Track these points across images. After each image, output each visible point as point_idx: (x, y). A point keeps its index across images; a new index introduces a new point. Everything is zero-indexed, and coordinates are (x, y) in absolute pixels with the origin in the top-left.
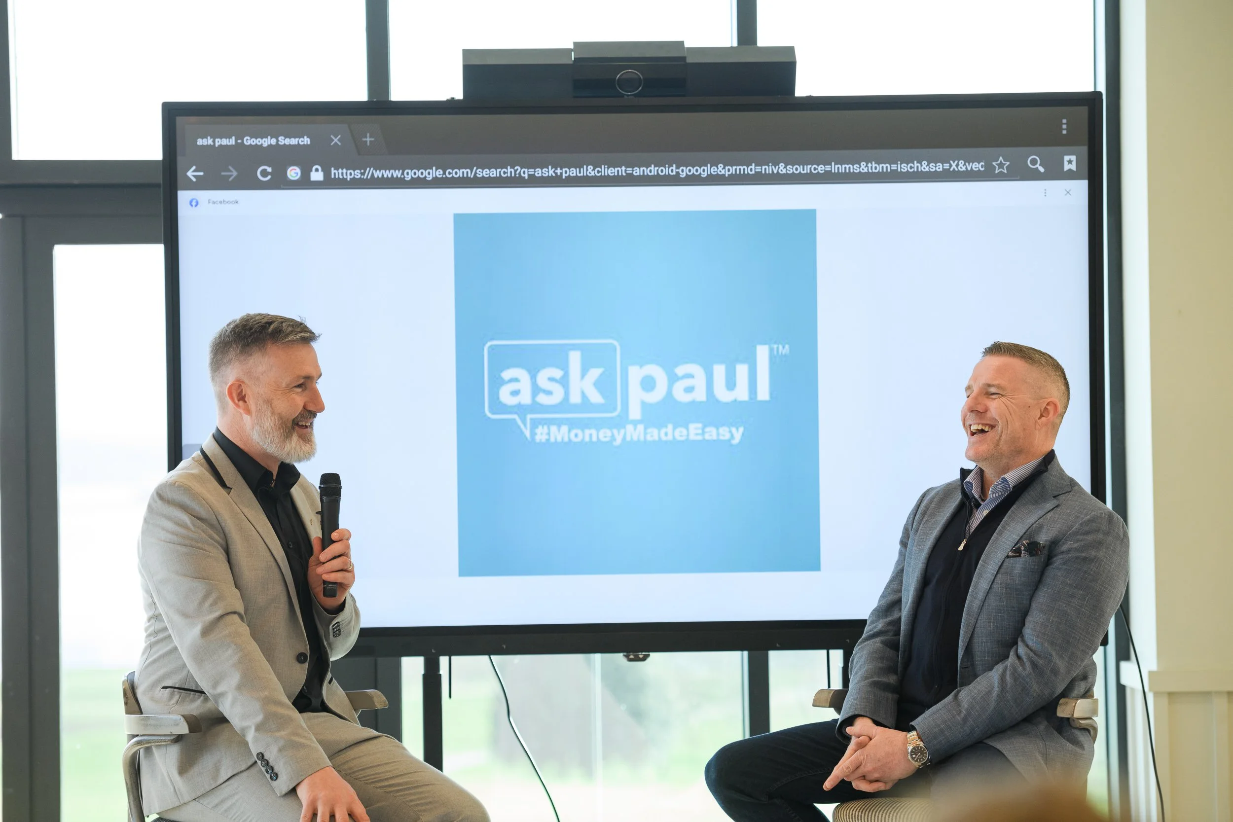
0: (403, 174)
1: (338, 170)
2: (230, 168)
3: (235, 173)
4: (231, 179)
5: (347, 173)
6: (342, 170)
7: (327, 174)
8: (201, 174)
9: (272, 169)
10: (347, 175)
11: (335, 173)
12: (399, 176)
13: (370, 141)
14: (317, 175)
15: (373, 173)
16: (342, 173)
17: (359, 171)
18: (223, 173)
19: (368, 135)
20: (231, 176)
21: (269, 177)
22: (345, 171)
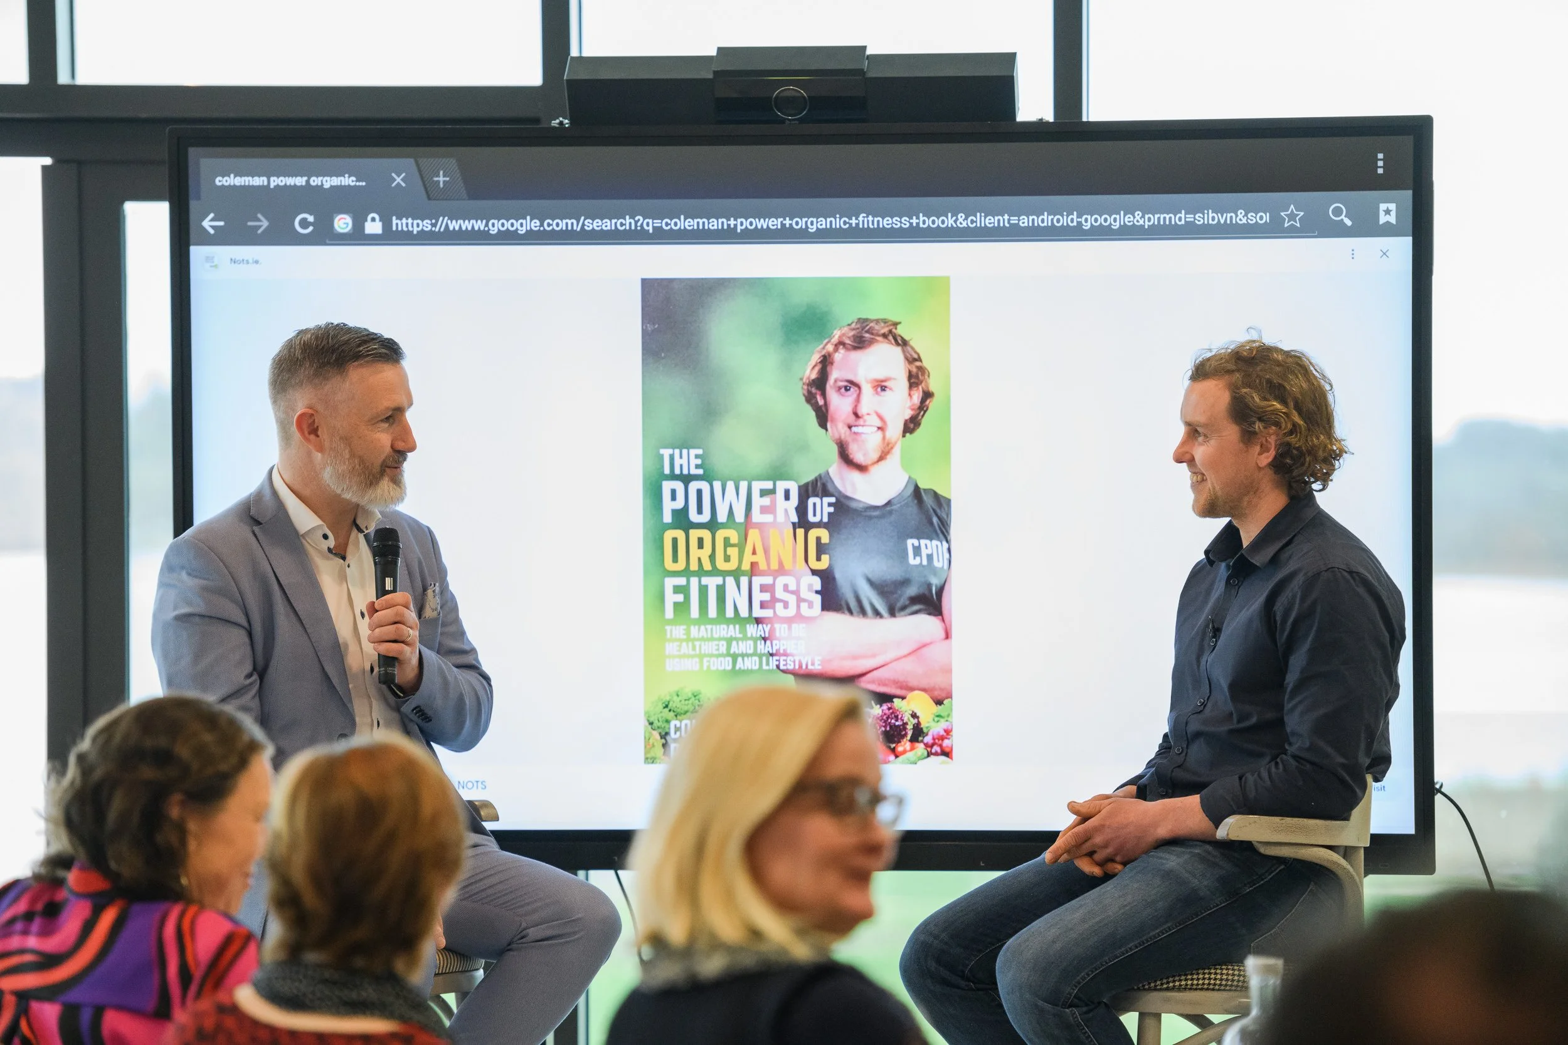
0: (487, 225)
1: (401, 220)
2: (259, 216)
3: (265, 224)
4: (259, 231)
5: (412, 224)
6: (407, 219)
7: (387, 224)
8: (222, 223)
9: (315, 218)
10: (412, 227)
11: (397, 224)
12: (482, 228)
13: (444, 181)
14: (373, 226)
15: (447, 224)
16: (407, 224)
17: (429, 222)
18: (250, 224)
19: (441, 173)
20: (260, 227)
21: (311, 228)
22: (410, 221)
